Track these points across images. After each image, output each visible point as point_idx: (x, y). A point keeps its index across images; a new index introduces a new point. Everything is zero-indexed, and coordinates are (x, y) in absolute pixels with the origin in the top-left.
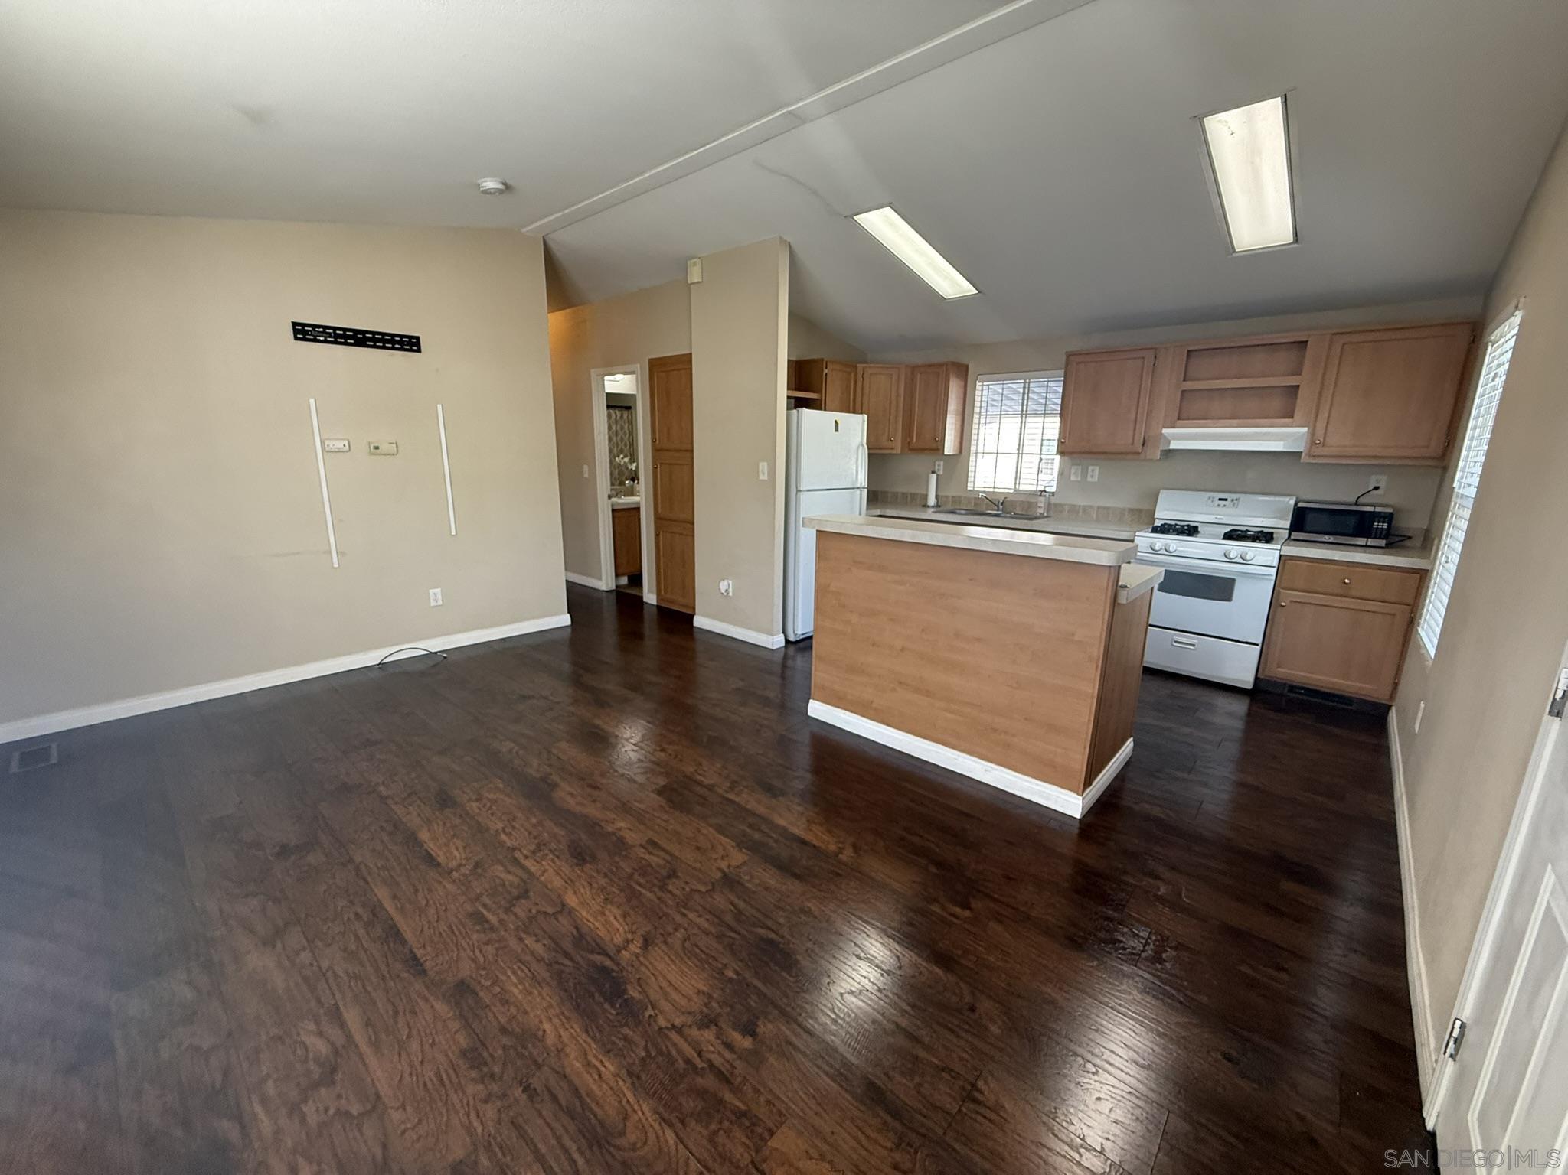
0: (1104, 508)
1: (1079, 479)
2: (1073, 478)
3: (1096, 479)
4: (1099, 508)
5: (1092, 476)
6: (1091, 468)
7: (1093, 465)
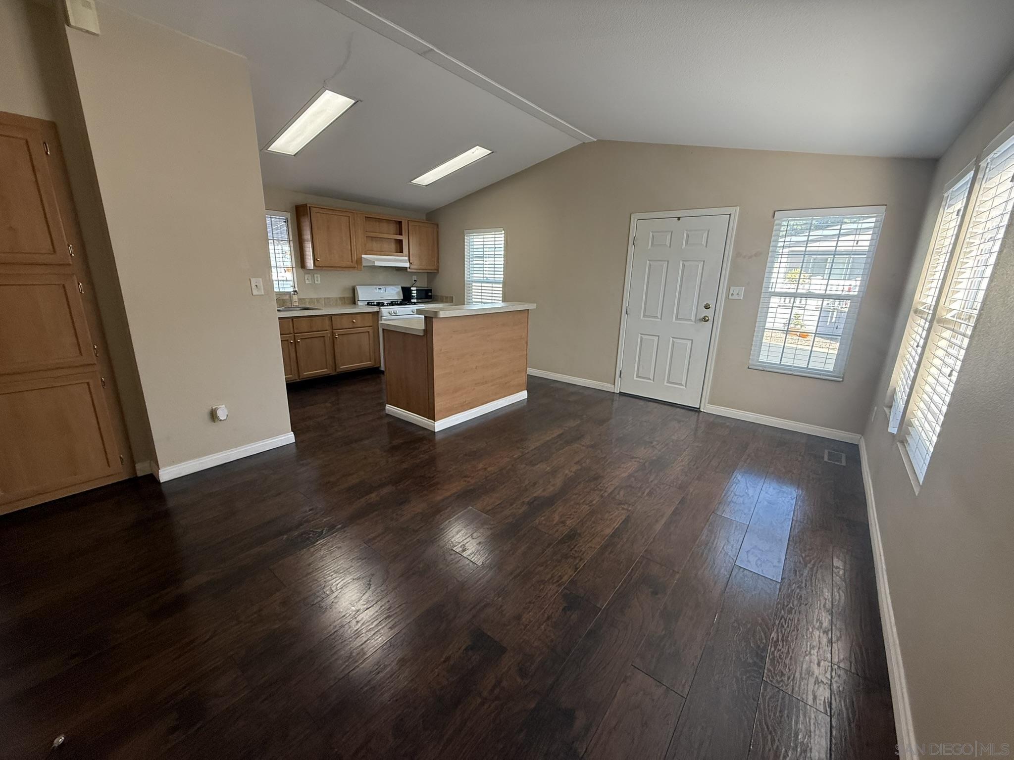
0: (328, 298)
1: (311, 282)
2: (307, 282)
3: (319, 282)
4: (324, 298)
5: (317, 281)
6: (315, 276)
7: (316, 274)
